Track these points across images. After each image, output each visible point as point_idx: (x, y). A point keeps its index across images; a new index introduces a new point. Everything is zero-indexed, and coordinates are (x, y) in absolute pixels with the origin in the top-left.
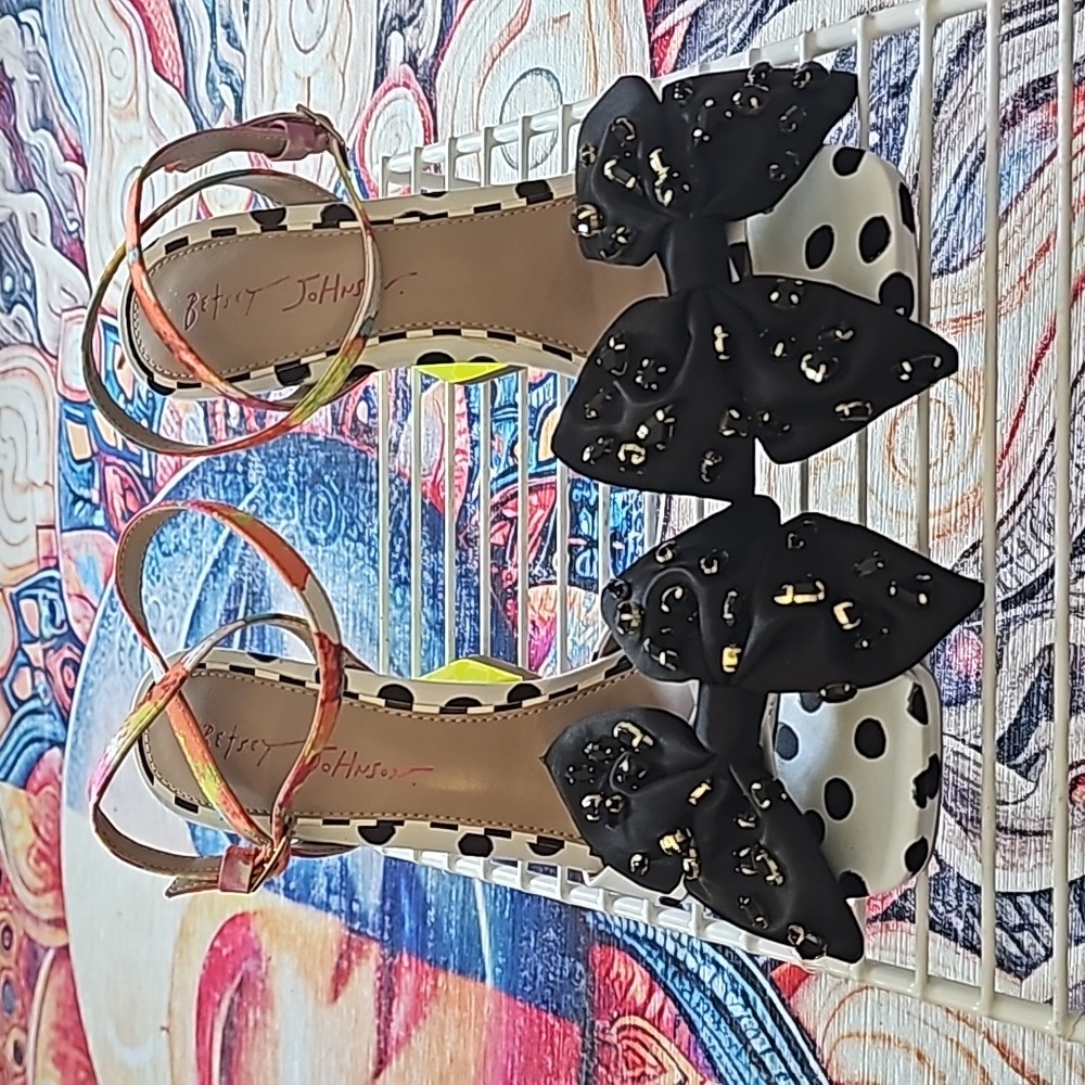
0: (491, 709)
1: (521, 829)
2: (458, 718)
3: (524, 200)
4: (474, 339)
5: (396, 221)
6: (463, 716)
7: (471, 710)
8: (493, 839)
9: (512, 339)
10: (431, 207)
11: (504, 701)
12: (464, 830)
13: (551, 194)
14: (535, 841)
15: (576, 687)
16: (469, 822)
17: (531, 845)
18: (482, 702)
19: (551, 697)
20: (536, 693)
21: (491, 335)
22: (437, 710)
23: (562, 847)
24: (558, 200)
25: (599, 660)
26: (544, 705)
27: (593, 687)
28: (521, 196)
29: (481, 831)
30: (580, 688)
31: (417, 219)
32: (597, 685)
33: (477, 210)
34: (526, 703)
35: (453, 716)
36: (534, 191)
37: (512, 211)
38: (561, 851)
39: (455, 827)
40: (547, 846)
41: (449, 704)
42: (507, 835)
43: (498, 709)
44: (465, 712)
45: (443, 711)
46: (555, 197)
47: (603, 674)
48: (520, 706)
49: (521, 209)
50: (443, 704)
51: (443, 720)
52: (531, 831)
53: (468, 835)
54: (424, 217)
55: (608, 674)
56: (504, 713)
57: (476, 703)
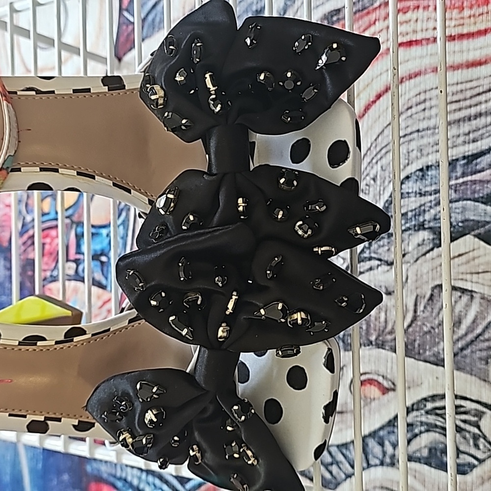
0: (53, 343)
1: (68, 416)
2: (31, 348)
3: (107, 87)
4: (67, 176)
5: (19, 93)
6: (34, 347)
7: (39, 343)
8: (49, 422)
9: (93, 177)
10: (44, 86)
11: (62, 338)
12: (30, 418)
13: (124, 86)
14: (76, 423)
15: (110, 329)
16: (34, 413)
17: (74, 426)
18: (47, 338)
19: (93, 335)
20: (83, 332)
21: (79, 174)
22: (17, 343)
23: (94, 426)
24: (128, 90)
25: (125, 313)
26: (88, 341)
27: (120, 330)
28: (104, 85)
29: (42, 418)
30: (111, 330)
31: (33, 93)
32: (123, 328)
33: (75, 91)
34: (76, 339)
35: (28, 347)
36: (113, 83)
37: (98, 94)
38: (93, 429)
39: (25, 416)
40: (84, 426)
41: (24, 339)
42: (59, 420)
43: (57, 343)
44: (35, 344)
45: (20, 344)
46: (126, 88)
47: (127, 321)
48: (72, 340)
49: (104, 94)
50: (21, 340)
51: (20, 350)
52: (75, 417)
53: (33, 421)
54: (38, 92)
55: (130, 321)
56: (61, 346)
57: (44, 339)
